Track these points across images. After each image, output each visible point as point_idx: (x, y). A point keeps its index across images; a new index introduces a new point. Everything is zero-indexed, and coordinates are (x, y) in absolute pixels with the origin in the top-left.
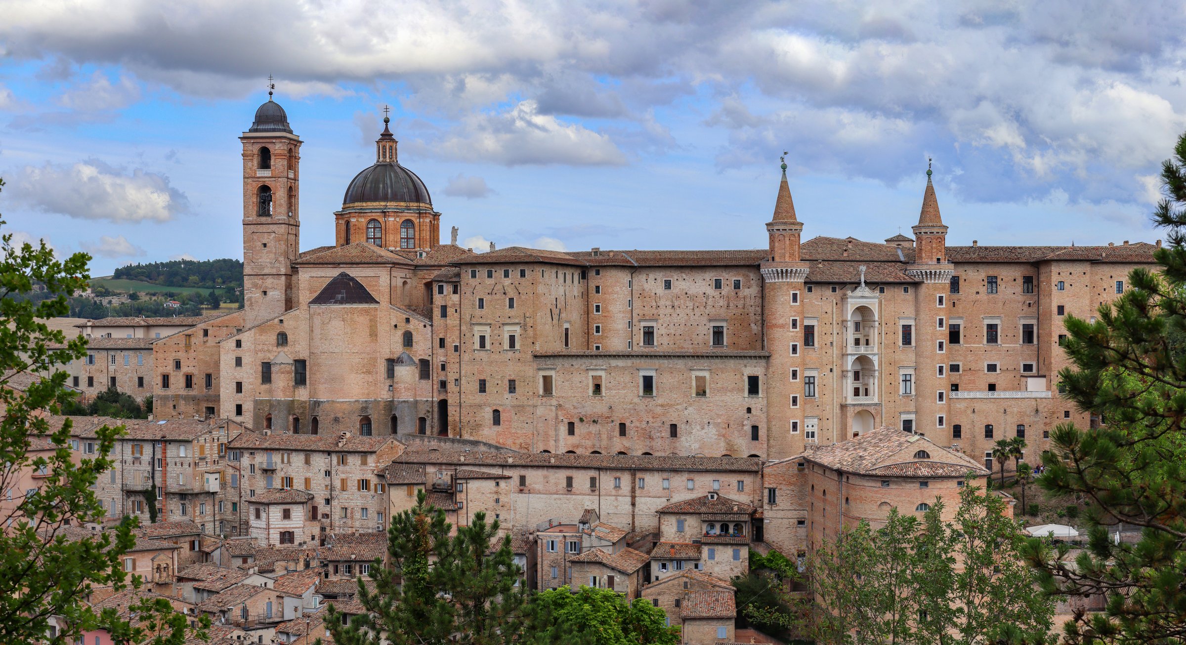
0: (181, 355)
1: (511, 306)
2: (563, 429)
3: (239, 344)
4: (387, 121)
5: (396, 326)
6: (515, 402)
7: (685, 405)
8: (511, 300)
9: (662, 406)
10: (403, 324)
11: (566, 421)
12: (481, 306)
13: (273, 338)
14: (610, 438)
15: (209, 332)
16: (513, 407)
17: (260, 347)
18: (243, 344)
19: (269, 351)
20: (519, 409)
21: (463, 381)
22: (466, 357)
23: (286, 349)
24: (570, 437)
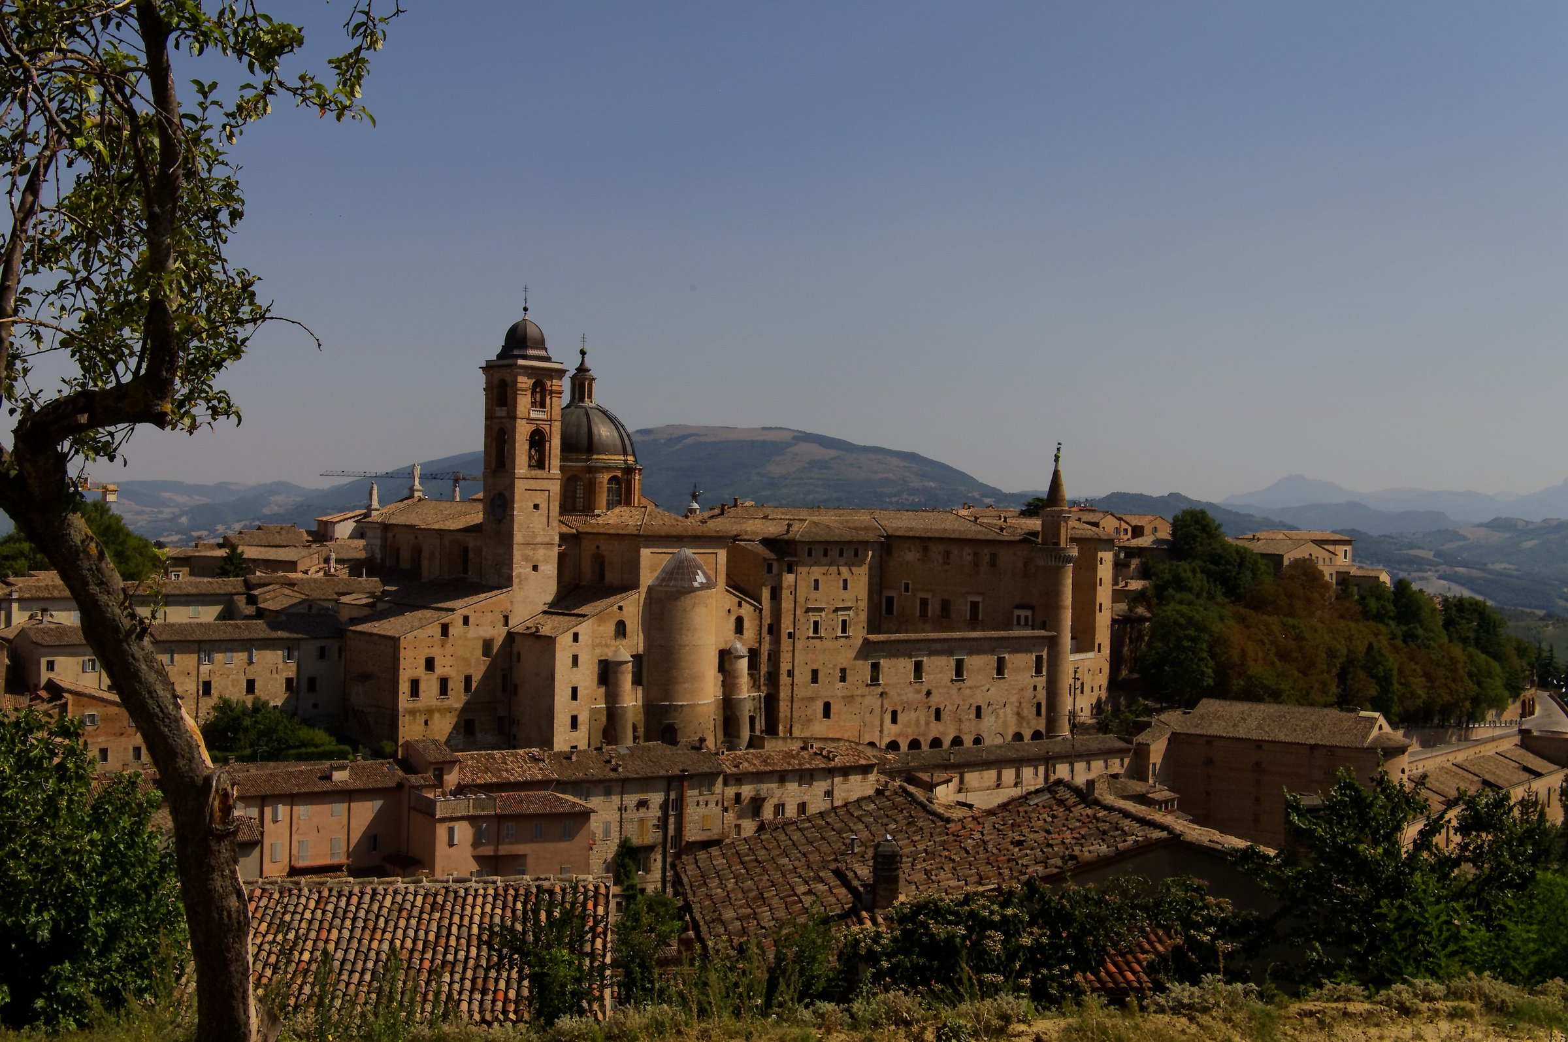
0: (436, 652)
1: (845, 588)
2: (888, 717)
3: (576, 637)
4: (583, 353)
5: (729, 611)
6: (846, 693)
7: (988, 686)
8: (845, 581)
9: (970, 688)
10: (736, 608)
11: (890, 709)
12: (816, 588)
13: (610, 628)
14: (927, 724)
15: (471, 620)
16: (843, 697)
17: (597, 641)
18: (580, 638)
19: (607, 646)
20: (849, 699)
21: (796, 672)
22: (800, 645)
23: (624, 642)
24: (893, 726)
